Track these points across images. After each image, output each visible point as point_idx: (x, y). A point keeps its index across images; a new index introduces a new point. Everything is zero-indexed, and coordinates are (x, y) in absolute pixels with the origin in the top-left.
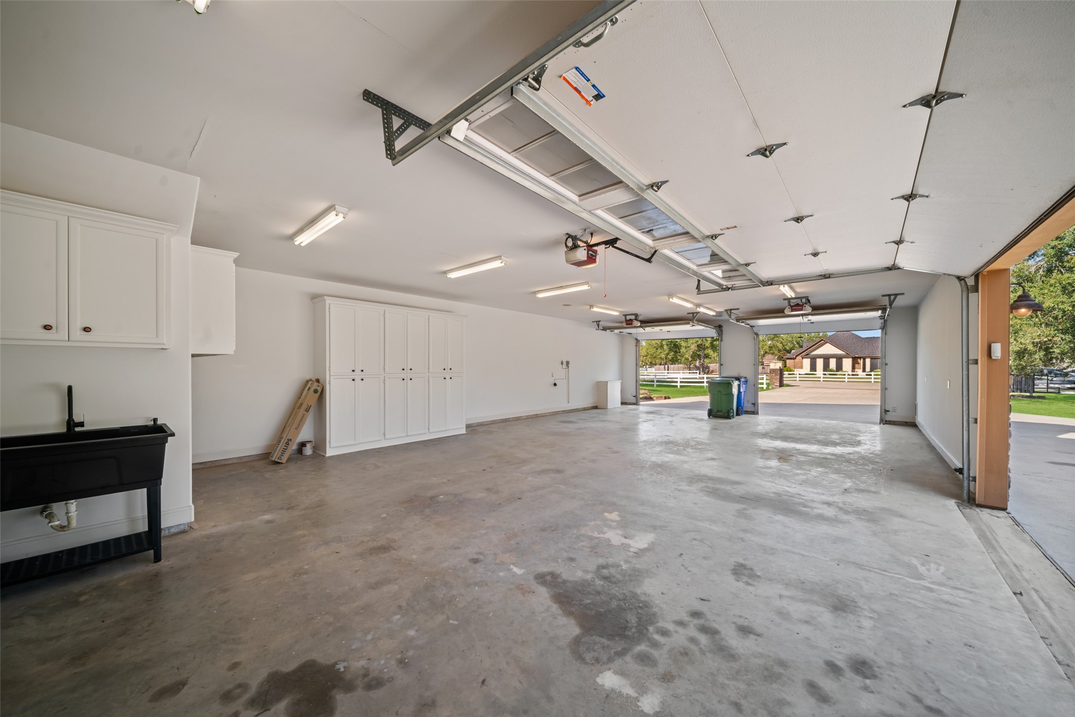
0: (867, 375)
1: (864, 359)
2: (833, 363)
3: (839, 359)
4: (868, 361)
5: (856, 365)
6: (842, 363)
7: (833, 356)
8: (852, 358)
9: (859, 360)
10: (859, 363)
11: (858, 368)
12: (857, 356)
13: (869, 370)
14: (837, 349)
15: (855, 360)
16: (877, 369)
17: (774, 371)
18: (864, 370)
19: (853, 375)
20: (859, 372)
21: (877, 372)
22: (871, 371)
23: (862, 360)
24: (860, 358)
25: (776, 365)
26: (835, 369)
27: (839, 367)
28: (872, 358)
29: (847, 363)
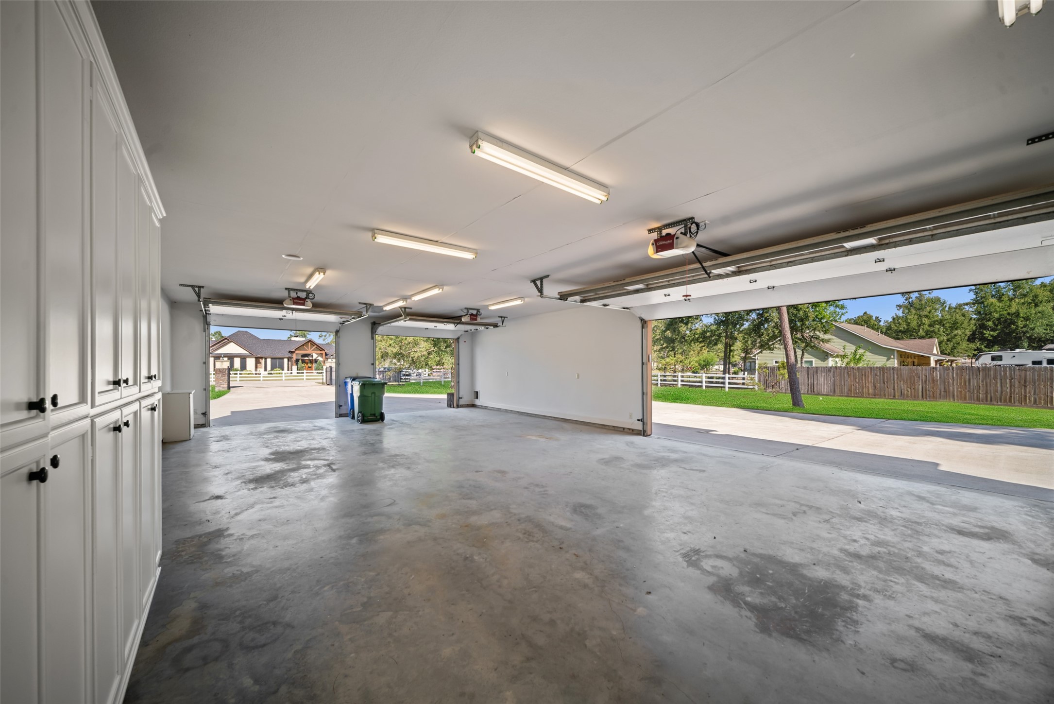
0: (268, 374)
1: (266, 359)
2: (237, 362)
3: (243, 359)
4: (269, 361)
5: (258, 365)
6: (246, 363)
7: (237, 356)
8: (255, 357)
9: (260, 360)
10: (260, 363)
11: (260, 368)
12: (259, 356)
13: (270, 370)
14: (241, 349)
15: (258, 360)
16: (276, 368)
17: (220, 371)
18: (266, 370)
19: (256, 374)
20: (261, 370)
21: (276, 371)
22: (272, 369)
23: (263, 360)
24: (262, 358)
25: (222, 364)
26: (239, 369)
27: (243, 367)
28: (272, 359)
29: (251, 362)
